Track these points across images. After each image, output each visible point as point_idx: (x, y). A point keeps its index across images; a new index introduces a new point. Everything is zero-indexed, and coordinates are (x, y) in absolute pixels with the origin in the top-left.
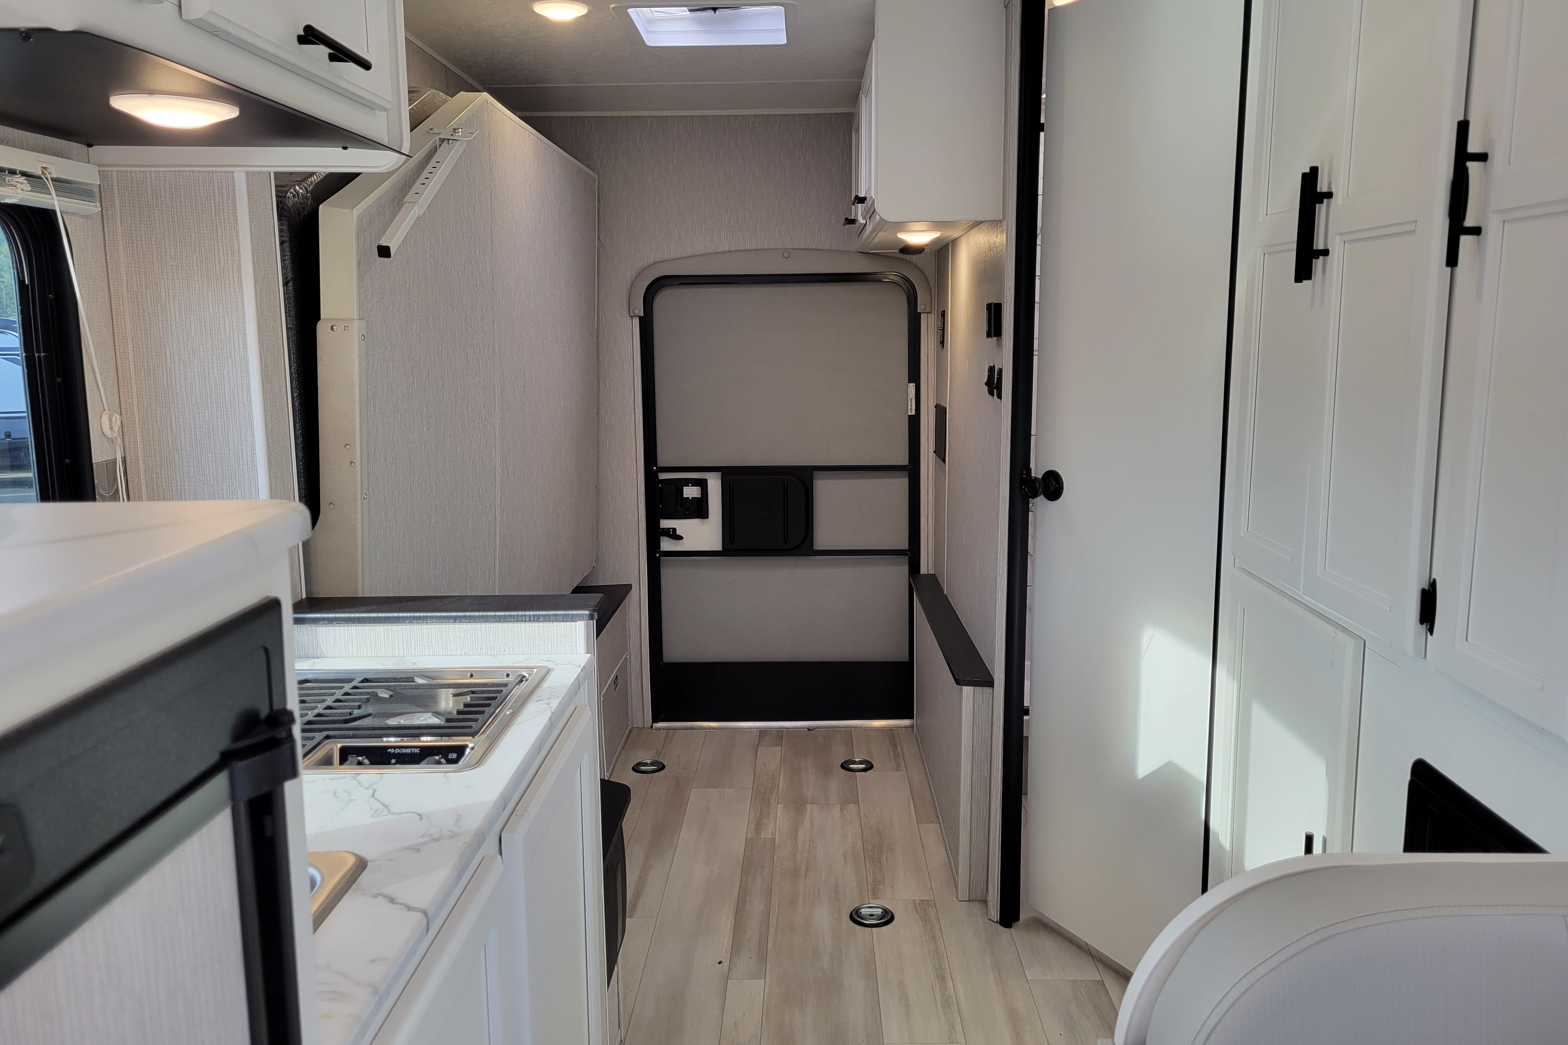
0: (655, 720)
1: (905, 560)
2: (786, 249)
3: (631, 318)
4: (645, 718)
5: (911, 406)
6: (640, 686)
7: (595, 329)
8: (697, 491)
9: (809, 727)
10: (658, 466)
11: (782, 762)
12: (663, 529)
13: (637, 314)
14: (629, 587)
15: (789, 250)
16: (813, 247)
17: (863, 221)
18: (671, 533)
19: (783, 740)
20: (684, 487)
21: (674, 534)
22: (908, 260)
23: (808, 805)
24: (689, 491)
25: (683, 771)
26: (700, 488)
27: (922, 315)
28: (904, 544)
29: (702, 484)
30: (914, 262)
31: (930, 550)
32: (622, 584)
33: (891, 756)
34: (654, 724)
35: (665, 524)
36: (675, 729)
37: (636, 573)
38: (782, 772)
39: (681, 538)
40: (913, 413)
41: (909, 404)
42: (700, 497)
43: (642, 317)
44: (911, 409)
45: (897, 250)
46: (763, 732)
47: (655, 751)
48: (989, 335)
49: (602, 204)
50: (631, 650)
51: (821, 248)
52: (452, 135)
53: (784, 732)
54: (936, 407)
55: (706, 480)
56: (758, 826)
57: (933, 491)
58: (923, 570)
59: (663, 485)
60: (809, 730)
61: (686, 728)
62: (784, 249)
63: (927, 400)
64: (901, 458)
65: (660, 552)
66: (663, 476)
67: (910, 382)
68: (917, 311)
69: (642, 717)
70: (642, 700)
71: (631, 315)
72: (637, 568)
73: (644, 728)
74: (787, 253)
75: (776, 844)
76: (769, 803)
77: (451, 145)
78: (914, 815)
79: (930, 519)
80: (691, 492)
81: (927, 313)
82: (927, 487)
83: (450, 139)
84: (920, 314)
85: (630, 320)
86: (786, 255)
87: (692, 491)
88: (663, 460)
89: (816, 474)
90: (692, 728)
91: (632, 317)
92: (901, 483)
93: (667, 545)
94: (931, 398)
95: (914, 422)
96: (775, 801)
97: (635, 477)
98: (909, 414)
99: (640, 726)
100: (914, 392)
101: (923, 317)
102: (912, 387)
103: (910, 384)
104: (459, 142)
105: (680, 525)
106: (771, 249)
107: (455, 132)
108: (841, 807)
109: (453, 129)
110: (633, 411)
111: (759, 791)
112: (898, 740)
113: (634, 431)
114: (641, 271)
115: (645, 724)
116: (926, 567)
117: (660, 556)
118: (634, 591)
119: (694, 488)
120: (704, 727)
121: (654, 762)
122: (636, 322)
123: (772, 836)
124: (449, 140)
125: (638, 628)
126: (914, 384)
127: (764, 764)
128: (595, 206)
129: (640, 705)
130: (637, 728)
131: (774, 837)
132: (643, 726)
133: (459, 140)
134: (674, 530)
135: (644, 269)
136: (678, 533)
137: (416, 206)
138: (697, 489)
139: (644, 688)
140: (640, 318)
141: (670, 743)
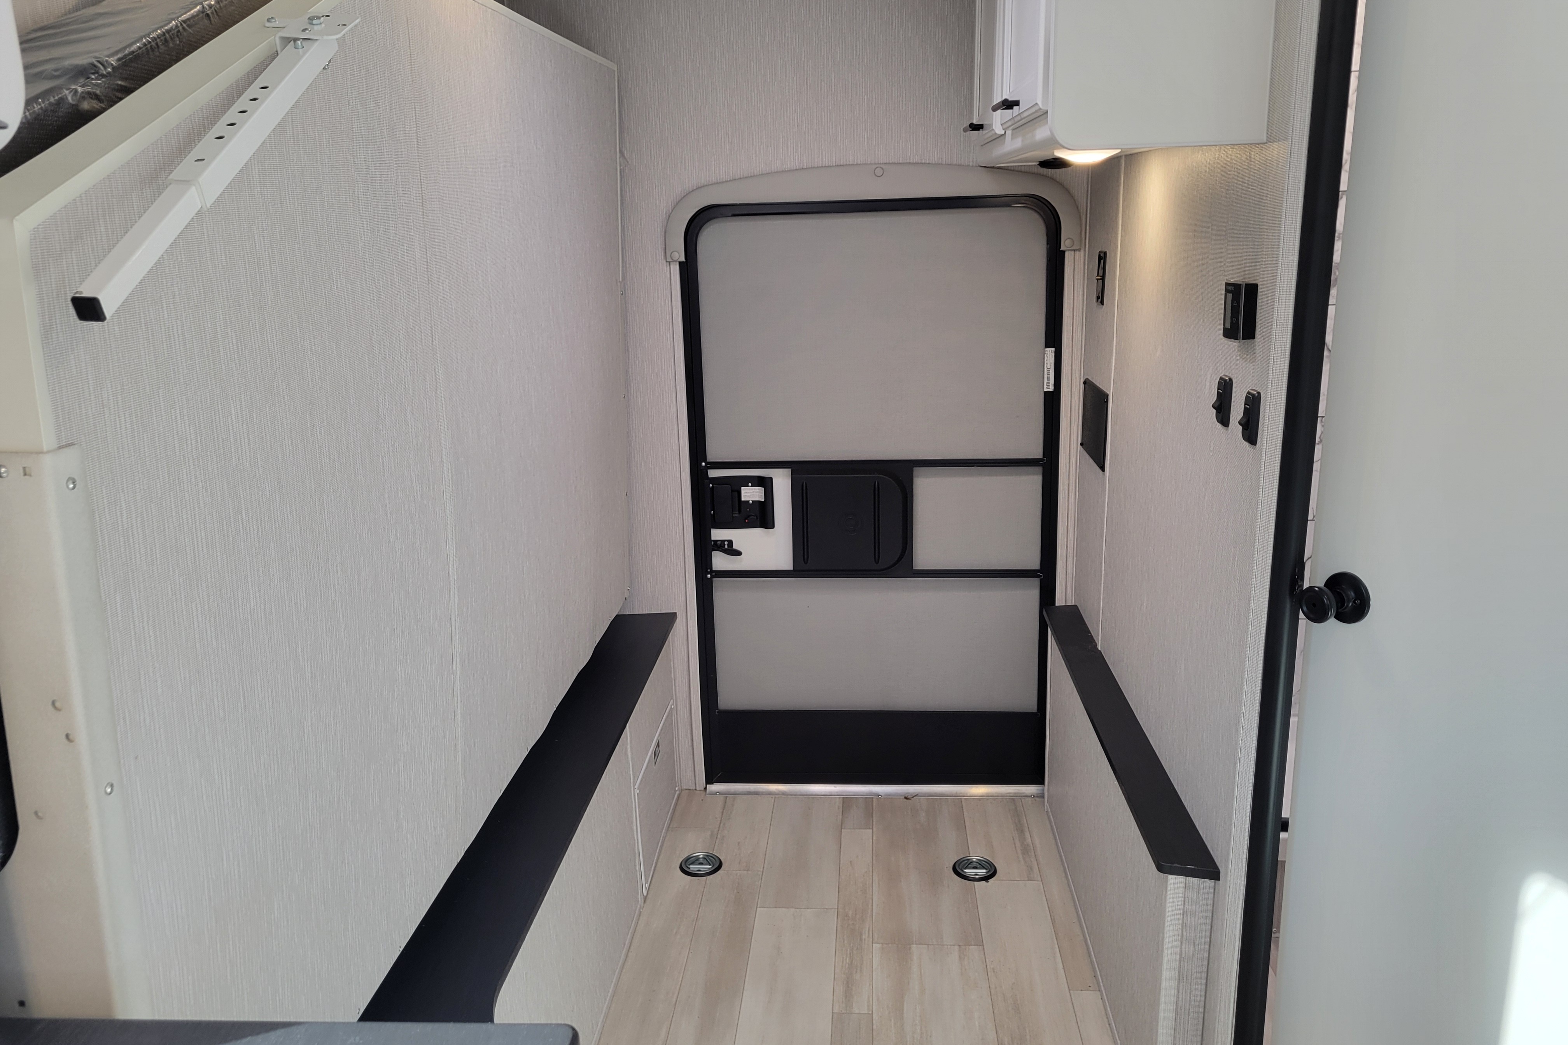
0: (710, 780)
1: (1036, 582)
2: (878, 164)
3: (668, 263)
4: (697, 779)
5: (1048, 378)
6: (689, 738)
7: (619, 284)
8: (760, 492)
9: (907, 793)
10: (708, 461)
11: (874, 858)
12: (716, 541)
13: (676, 259)
14: (672, 617)
15: (882, 166)
16: (916, 160)
17: (999, 131)
18: (726, 547)
19: (874, 816)
20: (742, 488)
21: (730, 549)
22: (1050, 175)
23: (915, 946)
24: (749, 493)
25: (745, 872)
26: (763, 488)
27: (1067, 254)
28: (1033, 562)
29: (765, 483)
30: (1058, 180)
31: (1069, 571)
32: (664, 612)
33: (1019, 852)
34: (708, 786)
35: (718, 534)
36: (735, 794)
37: (683, 598)
38: (876, 878)
39: (738, 553)
40: (1051, 389)
41: (1046, 377)
42: (763, 500)
43: (683, 262)
44: (1048, 383)
45: (1037, 162)
46: (847, 801)
47: (709, 833)
48: (1230, 333)
49: (626, 106)
50: (678, 695)
51: (927, 162)
52: (304, 30)
53: (874, 800)
54: (1085, 383)
55: (771, 479)
56: (849, 987)
57: (1075, 494)
58: (1060, 601)
59: (715, 486)
60: (906, 798)
61: (749, 793)
62: (875, 164)
63: (1070, 370)
64: (1035, 449)
65: (712, 572)
66: (713, 473)
67: (1047, 346)
68: (1060, 247)
69: (693, 776)
70: (692, 756)
71: (668, 260)
72: (683, 593)
73: (696, 790)
74: (879, 170)
75: (875, 1027)
76: (861, 940)
77: (300, 50)
78: (1062, 971)
79: (1071, 530)
80: (751, 494)
81: (1074, 250)
82: (1067, 488)
83: (298, 39)
84: (1064, 252)
85: (667, 266)
86: (879, 172)
87: (753, 492)
88: (714, 452)
89: (917, 471)
90: (756, 793)
91: (670, 262)
92: (1033, 481)
93: (720, 562)
94: (1076, 367)
95: (1052, 401)
96: (868, 937)
97: (678, 475)
98: (1046, 390)
99: (691, 788)
100: (1052, 360)
101: (1068, 256)
102: (1050, 352)
103: (1047, 349)
104: (317, 43)
105: (739, 537)
106: (857, 164)
107: (312, 24)
108: (960, 951)
109: (309, 18)
110: (674, 389)
111: (847, 915)
112: (1025, 821)
113: (675, 415)
114: (680, 198)
115: (697, 785)
116: (1064, 594)
117: (712, 577)
118: (679, 624)
119: (755, 489)
120: (771, 792)
121: (708, 856)
122: (676, 269)
123: (868, 1009)
124: (295, 40)
125: (686, 667)
126: (1053, 349)
127: (851, 862)
128: (614, 110)
129: (691, 762)
130: (686, 789)
131: (871, 1013)
132: (694, 788)
133: (316, 40)
134: (730, 542)
135: (684, 196)
136: (735, 547)
137: (193, 188)
138: (759, 489)
139: (695, 743)
140: (680, 263)
141: (729, 819)
